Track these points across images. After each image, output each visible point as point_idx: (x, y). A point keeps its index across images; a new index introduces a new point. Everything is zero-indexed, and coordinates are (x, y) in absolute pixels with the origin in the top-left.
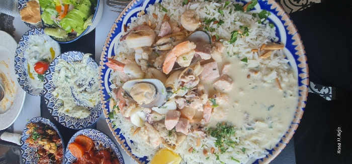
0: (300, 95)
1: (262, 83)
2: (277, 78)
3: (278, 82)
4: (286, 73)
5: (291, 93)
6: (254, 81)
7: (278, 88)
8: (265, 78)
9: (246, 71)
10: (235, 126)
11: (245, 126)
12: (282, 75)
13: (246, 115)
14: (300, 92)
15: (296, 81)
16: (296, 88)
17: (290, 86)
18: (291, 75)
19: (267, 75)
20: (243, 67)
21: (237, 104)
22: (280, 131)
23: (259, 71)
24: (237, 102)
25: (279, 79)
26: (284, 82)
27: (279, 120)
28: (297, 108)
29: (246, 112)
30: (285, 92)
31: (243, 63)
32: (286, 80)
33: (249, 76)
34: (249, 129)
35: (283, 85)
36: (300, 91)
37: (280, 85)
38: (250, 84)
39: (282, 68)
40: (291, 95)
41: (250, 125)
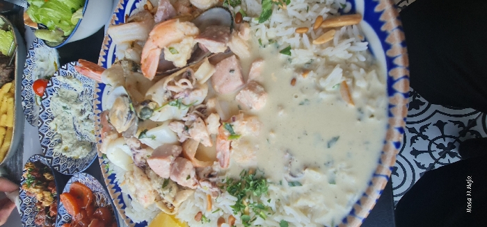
0: (390, 115)
1: (317, 93)
2: (344, 82)
3: (347, 89)
4: (362, 71)
5: (373, 111)
6: (302, 90)
7: (346, 103)
8: (323, 84)
9: (289, 72)
10: (269, 177)
11: (286, 178)
12: (355, 74)
13: (287, 156)
14: (391, 109)
15: (383, 86)
16: (383, 101)
17: (371, 97)
18: (373, 73)
19: (325, 76)
20: (284, 64)
21: (273, 135)
22: (349, 191)
23: (310, 71)
24: (272, 131)
25: (349, 83)
26: (359, 88)
27: (349, 167)
28: (385, 142)
29: (287, 151)
30: (360, 110)
31: (283, 57)
32: (362, 84)
33: (293, 81)
34: (293, 184)
35: (356, 95)
36: (390, 106)
37: (349, 95)
38: (296, 97)
39: (356, 60)
40: (372, 116)
41: (295, 177)
